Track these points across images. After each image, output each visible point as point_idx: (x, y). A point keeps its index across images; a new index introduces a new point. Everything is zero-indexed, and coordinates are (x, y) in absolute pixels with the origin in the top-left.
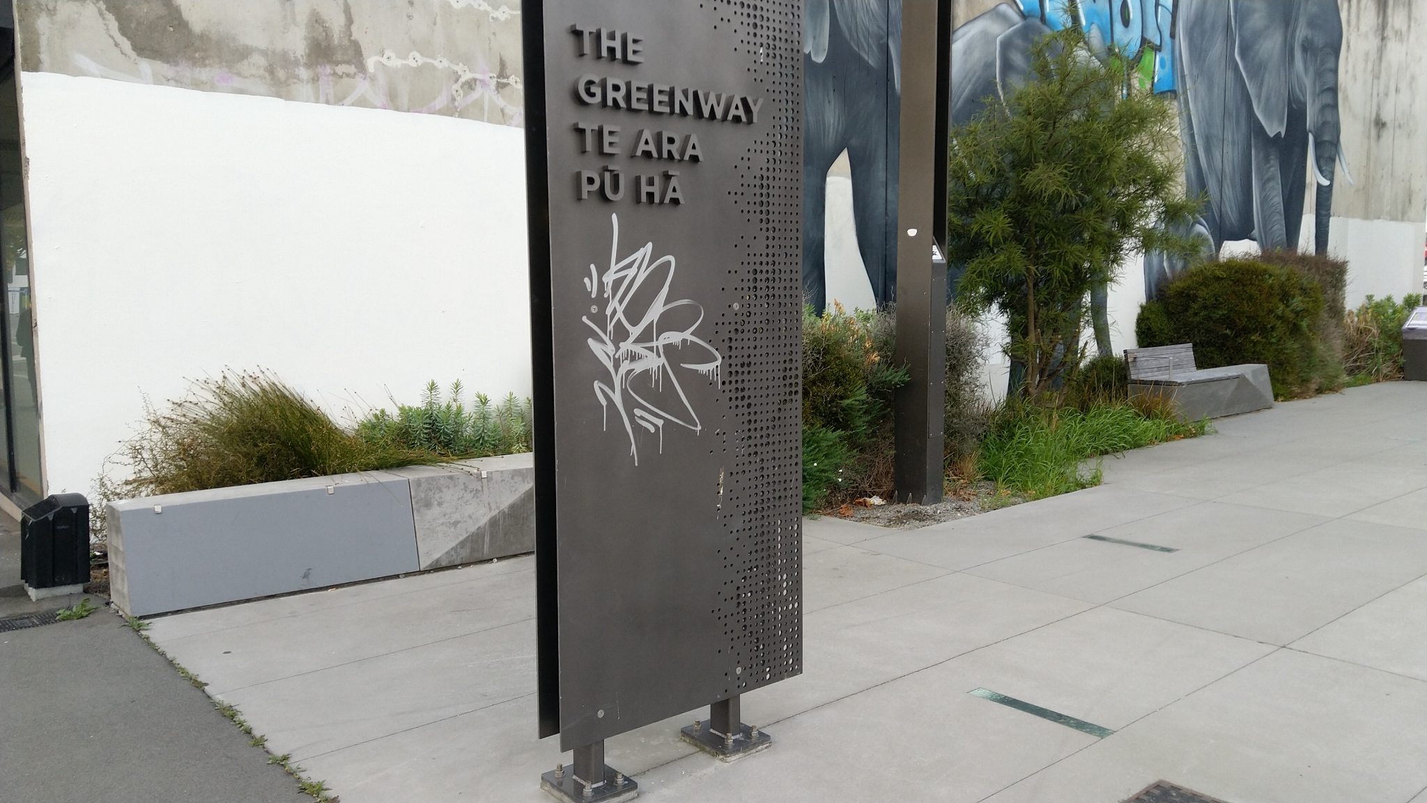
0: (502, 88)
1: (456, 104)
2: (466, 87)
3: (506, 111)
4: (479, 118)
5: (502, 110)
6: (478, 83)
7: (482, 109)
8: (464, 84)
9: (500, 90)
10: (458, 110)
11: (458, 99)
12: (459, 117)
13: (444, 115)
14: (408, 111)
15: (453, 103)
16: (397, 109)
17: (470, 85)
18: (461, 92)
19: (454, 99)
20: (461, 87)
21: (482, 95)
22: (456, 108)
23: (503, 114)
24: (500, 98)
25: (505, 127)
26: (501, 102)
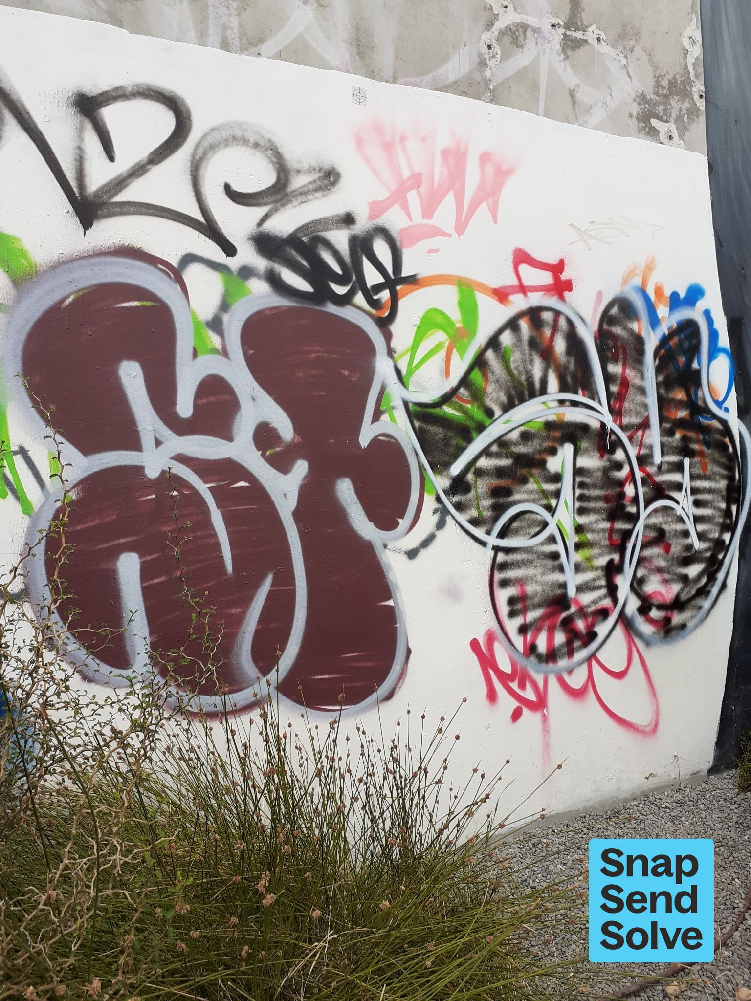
0: (573, 49)
1: (488, 74)
2: (507, 40)
3: (579, 96)
4: (529, 106)
5: (572, 94)
6: (529, 33)
7: (534, 88)
8: (503, 33)
9: (569, 52)
10: (491, 87)
11: (492, 63)
12: (491, 101)
13: (465, 94)
14: (394, 81)
15: (482, 72)
16: (371, 74)
18: (497, 50)
19: (483, 64)
20: (498, 39)
21: (537, 59)
22: (487, 82)
23: (574, 102)
24: (569, 70)
25: (576, 126)
26: (570, 78)
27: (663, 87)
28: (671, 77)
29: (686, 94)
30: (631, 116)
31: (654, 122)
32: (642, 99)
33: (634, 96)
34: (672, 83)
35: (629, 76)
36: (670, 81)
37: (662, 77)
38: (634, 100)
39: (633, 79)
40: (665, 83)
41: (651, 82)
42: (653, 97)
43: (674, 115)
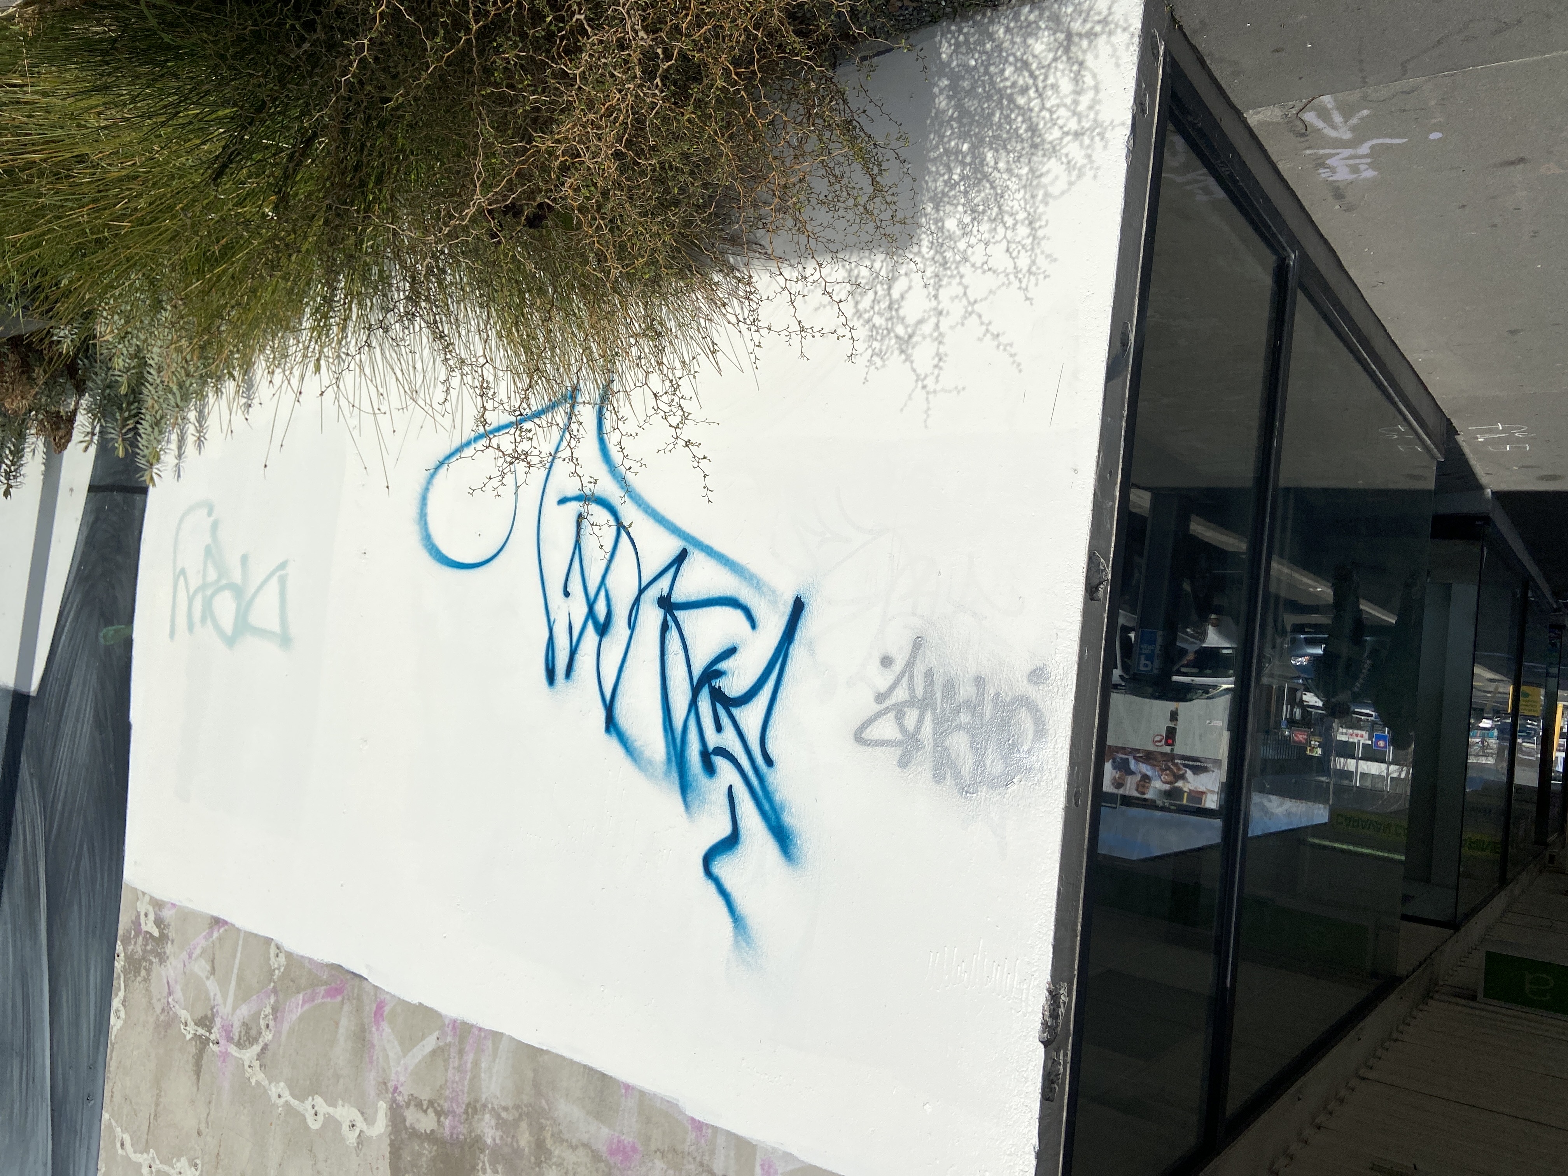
0: (206, 1017)
1: (273, 999)
2: (253, 1032)
3: (208, 968)
4: (249, 940)
5: (213, 971)
6: (236, 1038)
7: (240, 979)
8: (256, 1040)
9: (209, 1013)
11: (268, 1010)
15: (277, 1001)
17: (248, 1037)
18: (262, 1023)
19: (275, 1010)
20: (260, 1033)
21: (234, 1009)
22: (275, 991)
23: (213, 962)
24: (212, 995)
26: (212, 986)
27: (145, 968)
28: (139, 979)
29: (129, 958)
30: (173, 941)
31: (156, 933)
32: (162, 958)
33: (168, 962)
34: (137, 972)
35: (168, 983)
36: (139, 975)
37: (145, 980)
38: (168, 958)
39: (165, 981)
40: (143, 973)
41: (154, 974)
42: (154, 960)
43: (141, 938)
